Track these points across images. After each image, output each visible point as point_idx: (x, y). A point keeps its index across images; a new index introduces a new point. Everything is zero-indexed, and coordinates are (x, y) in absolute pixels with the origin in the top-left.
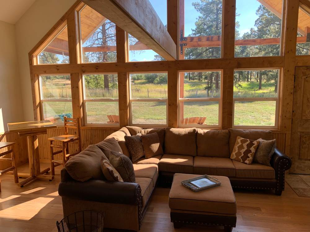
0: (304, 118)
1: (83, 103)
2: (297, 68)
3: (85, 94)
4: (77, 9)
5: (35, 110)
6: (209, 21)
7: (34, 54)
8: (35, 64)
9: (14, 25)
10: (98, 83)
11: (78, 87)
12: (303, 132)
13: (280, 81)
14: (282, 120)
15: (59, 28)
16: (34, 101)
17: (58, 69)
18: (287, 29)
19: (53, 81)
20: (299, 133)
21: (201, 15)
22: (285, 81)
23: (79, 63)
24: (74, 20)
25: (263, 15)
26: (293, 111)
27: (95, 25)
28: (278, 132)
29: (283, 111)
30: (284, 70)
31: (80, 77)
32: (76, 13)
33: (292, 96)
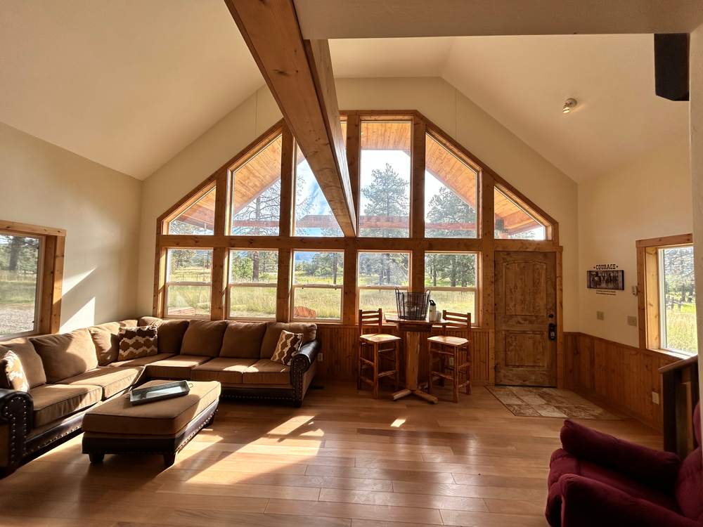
0: (508, 313)
1: (227, 288)
2: (496, 252)
3: (231, 276)
4: (232, 168)
5: (156, 295)
6: (379, 209)
7: (165, 221)
8: (165, 233)
9: (142, 182)
10: (244, 273)
11: (222, 266)
12: (508, 331)
13: (478, 268)
14: (484, 315)
15: (205, 190)
16: (156, 284)
17: (197, 241)
18: (483, 208)
19: (187, 268)
20: (503, 333)
21: (371, 203)
22: (484, 267)
23: (227, 234)
24: (226, 180)
25: (435, 208)
26: (495, 305)
27: (251, 195)
28: (480, 331)
29: (484, 305)
30: (483, 255)
31: (227, 253)
32: (229, 173)
33: (493, 285)
